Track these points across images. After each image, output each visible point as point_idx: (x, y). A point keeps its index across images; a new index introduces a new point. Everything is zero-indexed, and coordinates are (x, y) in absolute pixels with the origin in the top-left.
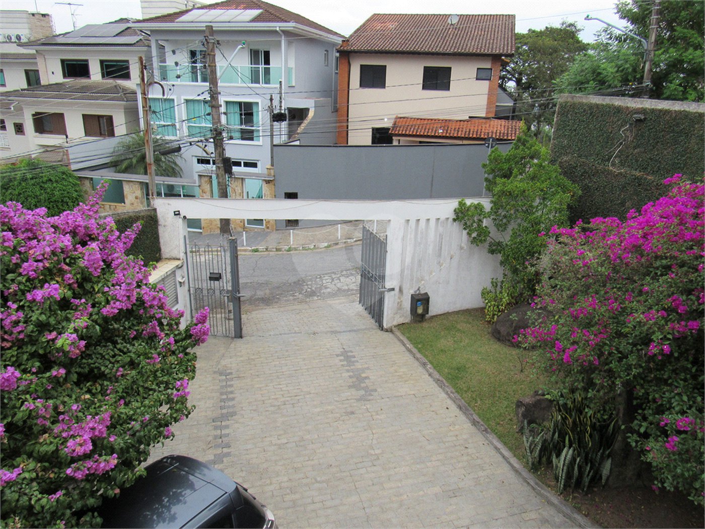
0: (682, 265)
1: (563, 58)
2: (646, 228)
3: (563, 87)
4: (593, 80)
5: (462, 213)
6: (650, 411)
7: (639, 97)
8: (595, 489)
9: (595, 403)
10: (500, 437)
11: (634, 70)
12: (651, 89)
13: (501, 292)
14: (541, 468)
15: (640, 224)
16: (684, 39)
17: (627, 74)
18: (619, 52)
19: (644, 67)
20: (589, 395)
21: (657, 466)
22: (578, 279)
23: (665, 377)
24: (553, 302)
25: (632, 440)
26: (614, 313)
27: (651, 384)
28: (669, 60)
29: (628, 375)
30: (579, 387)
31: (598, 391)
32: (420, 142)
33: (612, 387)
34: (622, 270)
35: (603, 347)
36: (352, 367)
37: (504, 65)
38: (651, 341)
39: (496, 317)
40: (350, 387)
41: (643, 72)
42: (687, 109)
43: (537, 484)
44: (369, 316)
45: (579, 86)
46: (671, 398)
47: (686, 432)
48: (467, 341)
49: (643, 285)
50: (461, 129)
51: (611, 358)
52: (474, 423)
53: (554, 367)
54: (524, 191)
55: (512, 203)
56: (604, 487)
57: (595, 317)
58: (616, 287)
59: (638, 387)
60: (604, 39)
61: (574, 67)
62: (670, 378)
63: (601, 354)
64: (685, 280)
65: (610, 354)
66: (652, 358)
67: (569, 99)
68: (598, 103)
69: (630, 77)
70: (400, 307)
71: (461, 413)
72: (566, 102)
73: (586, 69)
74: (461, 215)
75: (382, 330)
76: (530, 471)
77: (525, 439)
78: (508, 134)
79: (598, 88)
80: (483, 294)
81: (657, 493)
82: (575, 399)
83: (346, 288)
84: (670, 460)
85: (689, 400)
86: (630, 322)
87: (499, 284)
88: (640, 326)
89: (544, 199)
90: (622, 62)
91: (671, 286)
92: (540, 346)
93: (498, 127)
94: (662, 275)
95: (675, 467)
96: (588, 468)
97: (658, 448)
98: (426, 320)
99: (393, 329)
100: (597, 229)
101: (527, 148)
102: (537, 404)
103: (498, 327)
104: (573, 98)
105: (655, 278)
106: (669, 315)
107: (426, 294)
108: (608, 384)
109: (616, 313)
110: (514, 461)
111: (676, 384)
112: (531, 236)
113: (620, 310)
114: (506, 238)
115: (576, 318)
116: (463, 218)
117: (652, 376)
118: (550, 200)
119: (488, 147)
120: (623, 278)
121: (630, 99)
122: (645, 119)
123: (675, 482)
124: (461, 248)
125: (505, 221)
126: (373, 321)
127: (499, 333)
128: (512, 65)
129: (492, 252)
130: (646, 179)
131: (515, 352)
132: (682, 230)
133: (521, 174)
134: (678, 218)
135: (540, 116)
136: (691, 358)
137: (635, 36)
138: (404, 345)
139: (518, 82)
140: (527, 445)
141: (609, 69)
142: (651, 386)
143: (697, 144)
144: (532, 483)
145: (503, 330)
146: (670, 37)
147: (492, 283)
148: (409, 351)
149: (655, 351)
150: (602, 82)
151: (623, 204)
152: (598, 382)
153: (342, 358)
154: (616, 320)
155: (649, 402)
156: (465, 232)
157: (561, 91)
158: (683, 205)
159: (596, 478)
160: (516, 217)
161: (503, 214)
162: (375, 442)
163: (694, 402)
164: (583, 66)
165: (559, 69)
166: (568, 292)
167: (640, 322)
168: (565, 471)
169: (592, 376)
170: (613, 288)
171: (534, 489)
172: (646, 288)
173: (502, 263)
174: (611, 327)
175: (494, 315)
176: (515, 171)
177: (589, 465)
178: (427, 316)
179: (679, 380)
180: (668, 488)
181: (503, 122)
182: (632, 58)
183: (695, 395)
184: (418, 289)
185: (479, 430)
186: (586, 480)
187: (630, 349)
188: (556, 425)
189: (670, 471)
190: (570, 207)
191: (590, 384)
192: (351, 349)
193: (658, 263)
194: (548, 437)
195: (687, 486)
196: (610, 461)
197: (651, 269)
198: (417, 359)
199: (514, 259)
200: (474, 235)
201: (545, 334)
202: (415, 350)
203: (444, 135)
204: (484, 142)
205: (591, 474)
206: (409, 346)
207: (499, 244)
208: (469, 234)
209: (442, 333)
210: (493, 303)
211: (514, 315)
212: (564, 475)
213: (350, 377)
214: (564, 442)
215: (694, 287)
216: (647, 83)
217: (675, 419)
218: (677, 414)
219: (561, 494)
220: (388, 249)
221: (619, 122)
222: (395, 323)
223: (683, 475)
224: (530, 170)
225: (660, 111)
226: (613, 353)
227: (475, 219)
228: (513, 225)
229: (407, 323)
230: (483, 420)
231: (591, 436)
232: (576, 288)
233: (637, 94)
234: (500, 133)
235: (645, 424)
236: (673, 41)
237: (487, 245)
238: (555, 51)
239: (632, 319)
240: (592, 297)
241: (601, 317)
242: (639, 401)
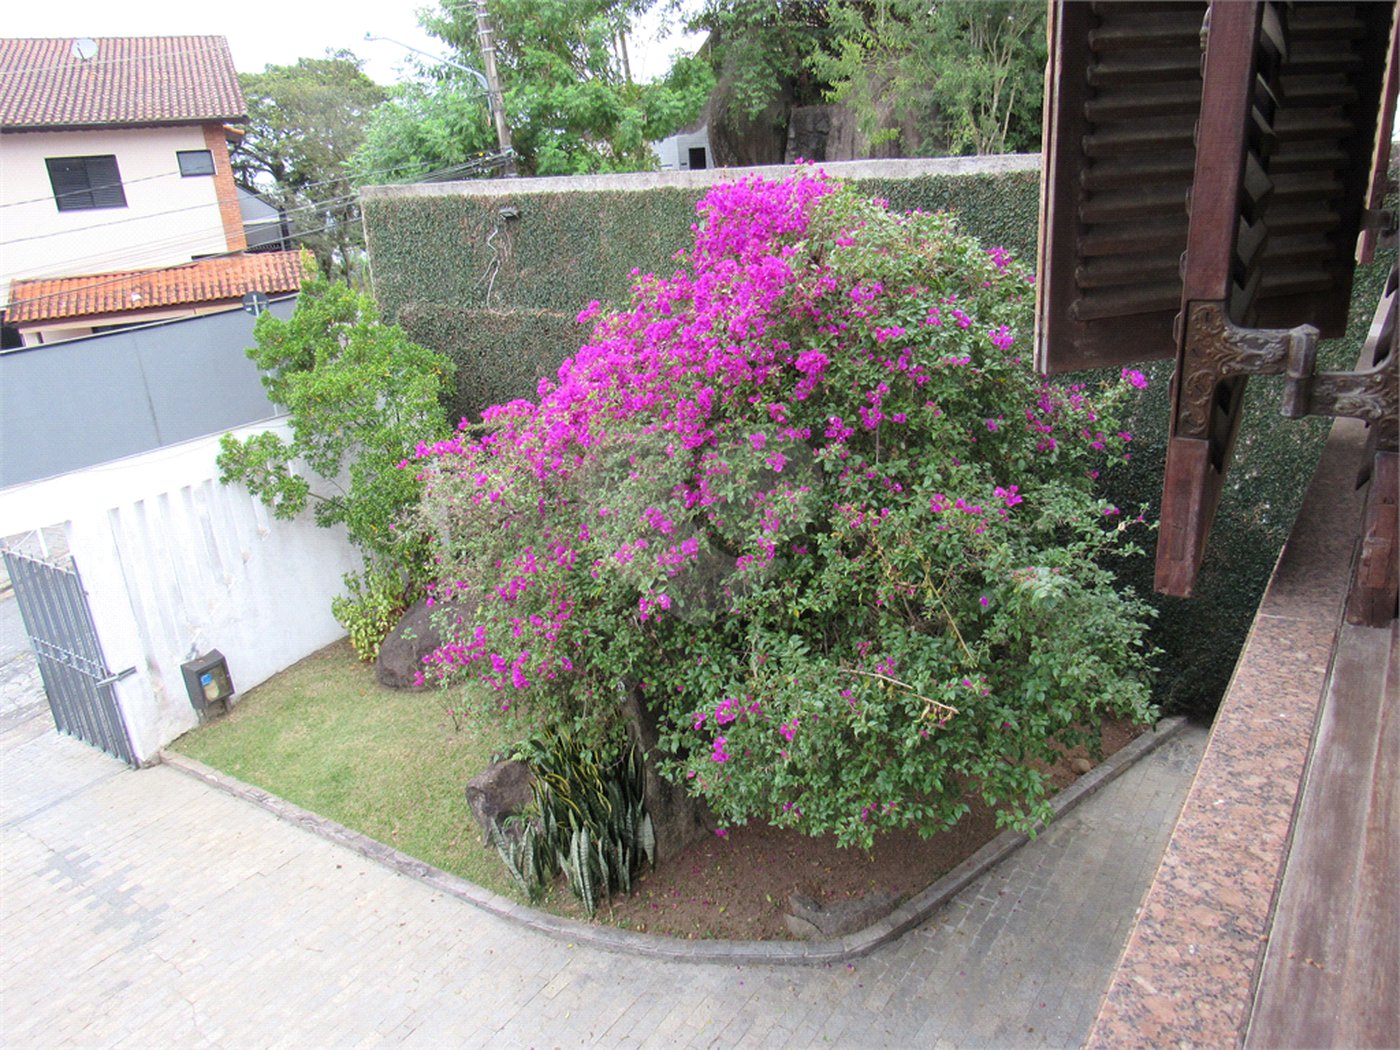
0: (645, 453)
1: (350, 118)
2: (573, 405)
3: (364, 172)
4: (415, 153)
5: (236, 462)
6: (676, 712)
7: (502, 177)
8: (643, 879)
9: (592, 737)
10: (459, 871)
11: (480, 129)
12: (518, 161)
13: (371, 596)
14: (547, 890)
15: (562, 401)
16: (541, 67)
17: (470, 137)
18: (444, 98)
19: (493, 123)
20: (578, 727)
21: (714, 796)
22: (495, 527)
23: (679, 646)
24: (462, 585)
25: (666, 772)
26: (570, 569)
27: (662, 667)
28: (529, 106)
29: (625, 666)
30: (557, 719)
31: (590, 713)
32: (95, 330)
33: (609, 696)
34: (560, 489)
35: (571, 635)
36: (88, 883)
37: (236, 140)
38: (640, 594)
39: (376, 645)
40: (97, 930)
41: (496, 131)
42: (579, 189)
43: (549, 922)
44: (97, 749)
45: (394, 167)
46: (697, 677)
47: (733, 722)
48: (334, 716)
49: (598, 505)
50: (182, 287)
51: (590, 649)
52: (402, 869)
53: (505, 703)
54: (349, 388)
55: (333, 416)
56: (654, 867)
57: (541, 586)
58: (559, 523)
59: (646, 680)
60: (410, 75)
61: (373, 133)
62: (686, 644)
63: (572, 648)
64: (657, 477)
65: (586, 642)
66: (650, 623)
67: (380, 196)
68: (433, 195)
69: (476, 143)
70: (163, 702)
71: (369, 862)
72: (377, 202)
73: (397, 134)
74: (235, 466)
75: (138, 767)
76: (530, 906)
77: (502, 854)
78: (286, 280)
79: (428, 168)
80: (336, 612)
81: (727, 838)
82: (560, 741)
83: (12, 707)
84: (728, 779)
85: (721, 670)
86: (597, 575)
87: (362, 582)
88: (616, 577)
89: (392, 393)
90: (455, 116)
91: (640, 494)
92: (468, 675)
93: (262, 269)
94: (622, 479)
95: (737, 785)
96: (620, 850)
97: (704, 766)
98: (233, 707)
99: (164, 754)
100: (499, 428)
101: (328, 301)
102: (503, 780)
103: (386, 664)
104: (385, 191)
105: (613, 487)
106: (651, 542)
107: (215, 652)
108: (601, 695)
109: (574, 566)
110: (499, 903)
111: (697, 651)
112: (392, 469)
113: (578, 560)
114: (343, 487)
115: (510, 599)
116: (241, 472)
117: (661, 652)
118: (405, 394)
119: (253, 313)
120: (565, 503)
121: (486, 182)
122: (520, 214)
123: (744, 810)
124: (260, 534)
125: (330, 454)
126: (108, 757)
127: (392, 674)
128: (253, 140)
129: (326, 523)
130: (553, 318)
131: (433, 699)
132: (626, 394)
133: (332, 355)
134: (615, 376)
135: (341, 235)
136: (704, 602)
137: (463, 68)
138: (201, 778)
139: (278, 171)
140: (509, 862)
141: (437, 132)
142: (663, 670)
143: (611, 245)
144: (542, 925)
145: (399, 665)
146: (522, 67)
147: (347, 583)
148: (218, 786)
149: (650, 610)
150: (433, 157)
151: (530, 371)
152: (583, 698)
153: (55, 872)
154: (576, 581)
155: (669, 697)
156: (257, 499)
157: (364, 181)
158: (616, 352)
159: (638, 861)
160: (351, 442)
161: (323, 440)
162: (200, 1019)
163: (730, 670)
164: (389, 128)
165: (348, 139)
166: (484, 558)
167: (613, 570)
168: (586, 874)
169: (571, 691)
170: (556, 525)
171: (547, 933)
172: (604, 507)
173: (352, 538)
174: (573, 594)
175: (371, 644)
176: (318, 352)
177: (620, 843)
178: (233, 698)
179: (699, 643)
180: (739, 823)
181: (269, 257)
182: (470, 108)
183: (728, 657)
184: (193, 649)
185: (415, 878)
186: (624, 871)
187: (613, 621)
188: (546, 803)
189: (732, 796)
190: (443, 399)
191: (573, 708)
192: (71, 843)
193: (609, 462)
194: (539, 829)
195: (762, 806)
196: (648, 818)
197: (603, 474)
198: (242, 796)
199: (373, 523)
200: (278, 499)
201: (470, 648)
202: (230, 781)
203: (147, 304)
204: (240, 306)
205: (627, 858)
206: (213, 775)
207: (335, 503)
208: (266, 501)
209: (279, 720)
210: (361, 622)
211: (408, 630)
212: (587, 883)
213: (91, 907)
214: (569, 825)
215: (672, 485)
216: (507, 150)
217: (712, 710)
218: (713, 699)
219: (594, 916)
220: (87, 586)
221: (481, 227)
222: (165, 740)
223: (750, 792)
224: (347, 344)
225: (540, 196)
226: (588, 638)
227: (270, 467)
228: (349, 460)
229: (193, 730)
230: (416, 855)
231: (606, 793)
232: (495, 547)
233: (498, 172)
234: (270, 281)
235: (675, 736)
236: (527, 73)
237: (310, 512)
238: (331, 105)
239: (599, 569)
240: (527, 552)
241: (551, 583)
242: (654, 702)
